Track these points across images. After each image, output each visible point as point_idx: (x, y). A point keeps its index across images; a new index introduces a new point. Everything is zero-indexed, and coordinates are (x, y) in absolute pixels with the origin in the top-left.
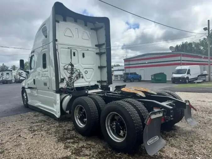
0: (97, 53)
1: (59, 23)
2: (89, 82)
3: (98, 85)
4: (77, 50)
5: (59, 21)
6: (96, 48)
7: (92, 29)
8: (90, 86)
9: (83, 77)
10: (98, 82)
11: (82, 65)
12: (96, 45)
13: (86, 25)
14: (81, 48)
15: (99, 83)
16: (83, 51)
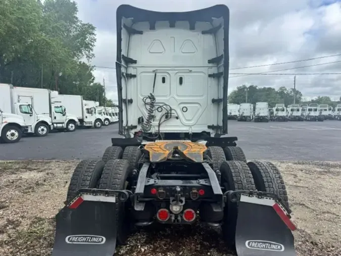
0: (210, 76)
1: (142, 34)
2: (190, 126)
3: (209, 133)
4: (168, 73)
5: (142, 32)
6: (211, 65)
7: (204, 33)
8: (190, 133)
9: (177, 118)
10: (209, 127)
11: (177, 98)
12: (209, 61)
13: (192, 28)
14: (176, 69)
15: (213, 129)
16: (181, 75)
